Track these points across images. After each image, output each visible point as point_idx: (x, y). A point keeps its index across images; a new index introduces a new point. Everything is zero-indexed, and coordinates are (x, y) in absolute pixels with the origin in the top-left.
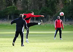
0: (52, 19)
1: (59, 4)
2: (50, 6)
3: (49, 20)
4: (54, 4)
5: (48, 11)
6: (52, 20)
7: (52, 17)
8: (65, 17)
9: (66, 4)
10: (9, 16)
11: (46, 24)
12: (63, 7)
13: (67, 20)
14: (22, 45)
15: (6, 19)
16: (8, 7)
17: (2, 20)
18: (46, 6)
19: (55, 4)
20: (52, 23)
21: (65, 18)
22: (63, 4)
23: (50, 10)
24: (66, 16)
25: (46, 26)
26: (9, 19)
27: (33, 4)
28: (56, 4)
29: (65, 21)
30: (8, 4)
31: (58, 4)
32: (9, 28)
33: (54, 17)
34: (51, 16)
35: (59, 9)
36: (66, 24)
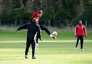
0: (71, 24)
1: (80, 6)
2: (68, 8)
3: (67, 26)
4: (73, 6)
5: (66, 15)
6: (71, 26)
7: (71, 22)
8: (87, 22)
9: (88, 5)
10: (17, 21)
11: (63, 31)
12: (85, 9)
13: (90, 26)
14: (34, 57)
15: (13, 24)
16: (15, 9)
17: (8, 25)
18: (63, 8)
19: (75, 5)
20: (71, 30)
21: (87, 24)
22: (85, 6)
23: (69, 13)
24: (88, 20)
25: (63, 33)
26: (17, 24)
27: (47, 5)
28: (76, 6)
29: (88, 27)
30: (15, 5)
31: (78, 5)
32: (17, 35)
33: (74, 22)
34: (69, 21)
35: (79, 12)
36: (88, 30)
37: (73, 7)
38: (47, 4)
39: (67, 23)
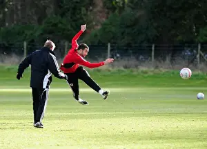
1: (95, 10)
2: (69, 14)
4: (80, 10)
5: (64, 30)
8: (111, 46)
12: (107, 18)
13: (118, 55)
18: (56, 14)
19: (83, 9)
21: (111, 50)
23: (69, 27)
24: (115, 43)
27: (19, 8)
28: (87, 10)
31: (91, 8)
35: (94, 23)
37: (79, 12)
38: (21, 6)
39: (66, 49)
